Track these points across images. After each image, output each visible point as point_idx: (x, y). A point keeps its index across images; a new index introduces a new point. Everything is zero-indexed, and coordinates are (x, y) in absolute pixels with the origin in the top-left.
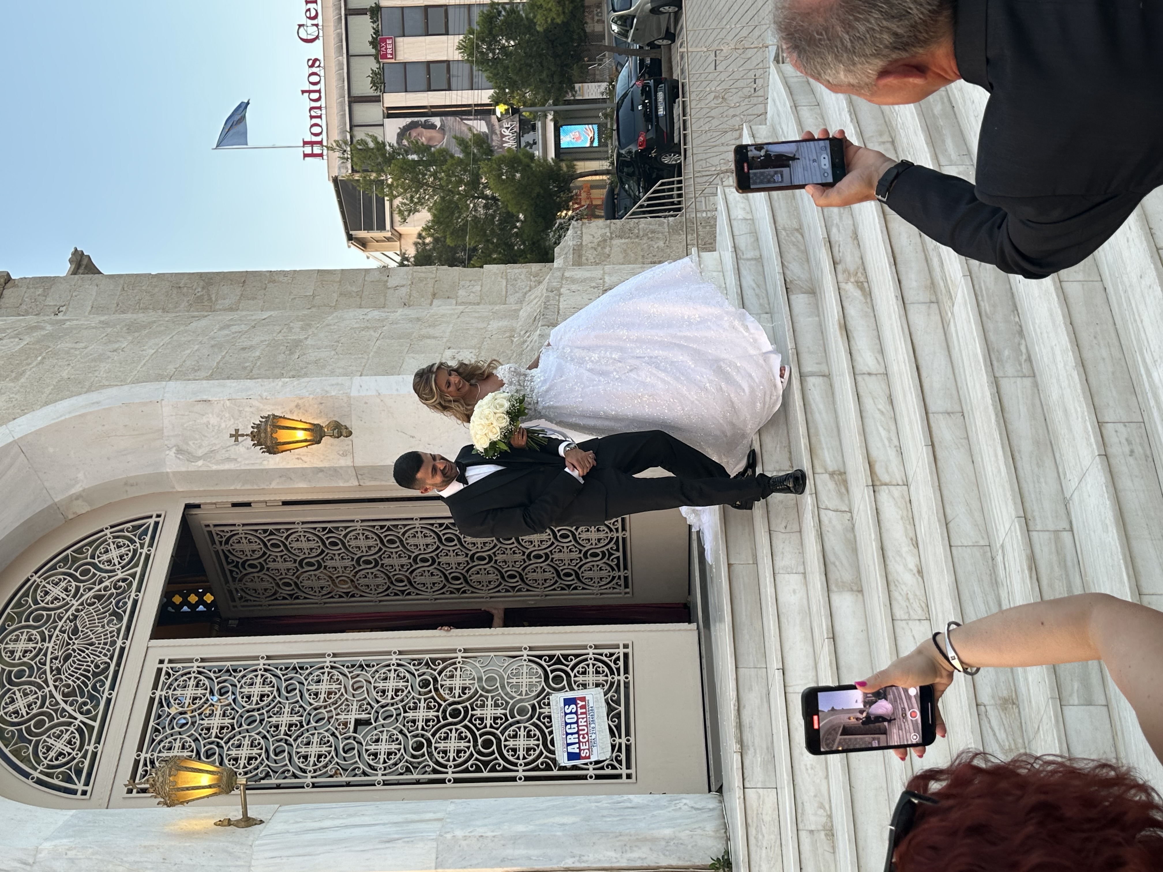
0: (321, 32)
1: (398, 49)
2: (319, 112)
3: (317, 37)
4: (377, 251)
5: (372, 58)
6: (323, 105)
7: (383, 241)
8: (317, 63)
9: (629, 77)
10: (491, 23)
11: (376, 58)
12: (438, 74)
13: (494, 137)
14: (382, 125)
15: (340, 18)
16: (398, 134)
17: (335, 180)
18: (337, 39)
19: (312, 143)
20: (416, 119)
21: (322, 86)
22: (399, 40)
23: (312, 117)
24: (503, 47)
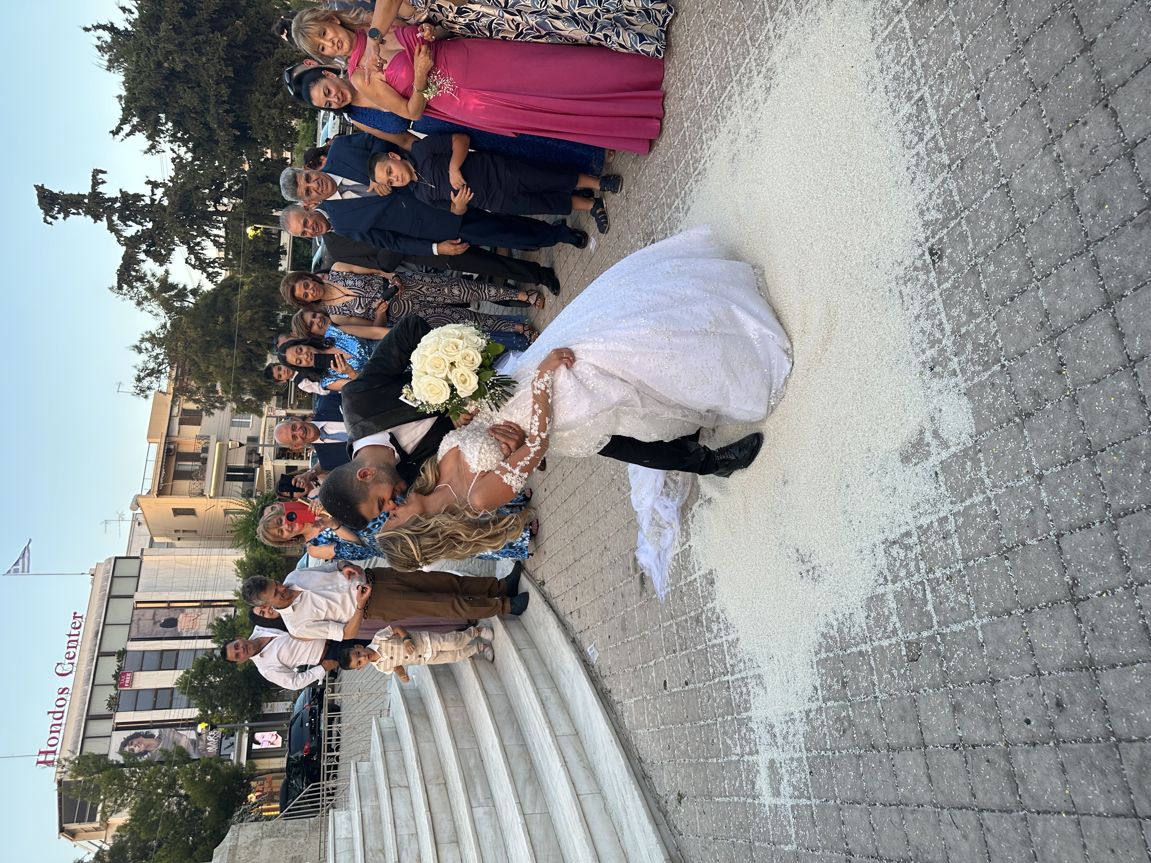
0: (75, 668)
1: (134, 680)
2: (58, 728)
3: (71, 672)
4: (84, 840)
5: (113, 687)
6: (64, 722)
7: (91, 831)
8: (66, 691)
9: (304, 701)
10: (203, 666)
11: (116, 686)
12: (163, 698)
13: (201, 743)
14: (110, 736)
15: (93, 659)
16: (122, 743)
17: (60, 783)
18: (86, 673)
19: (47, 753)
20: (139, 731)
21: (66, 709)
22: (137, 674)
23: (51, 732)
24: (211, 682)
